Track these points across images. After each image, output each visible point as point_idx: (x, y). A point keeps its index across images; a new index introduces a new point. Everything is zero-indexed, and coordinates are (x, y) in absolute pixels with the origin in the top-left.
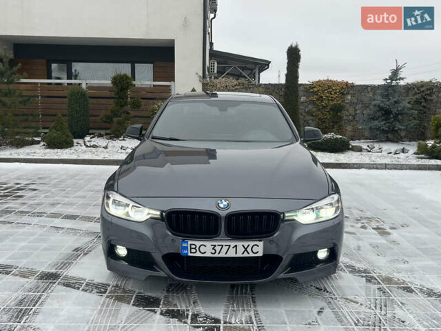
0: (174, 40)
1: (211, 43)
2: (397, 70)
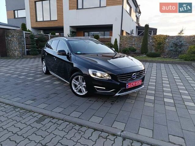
0: (112, 25)
1: (139, 24)
2: (182, 31)
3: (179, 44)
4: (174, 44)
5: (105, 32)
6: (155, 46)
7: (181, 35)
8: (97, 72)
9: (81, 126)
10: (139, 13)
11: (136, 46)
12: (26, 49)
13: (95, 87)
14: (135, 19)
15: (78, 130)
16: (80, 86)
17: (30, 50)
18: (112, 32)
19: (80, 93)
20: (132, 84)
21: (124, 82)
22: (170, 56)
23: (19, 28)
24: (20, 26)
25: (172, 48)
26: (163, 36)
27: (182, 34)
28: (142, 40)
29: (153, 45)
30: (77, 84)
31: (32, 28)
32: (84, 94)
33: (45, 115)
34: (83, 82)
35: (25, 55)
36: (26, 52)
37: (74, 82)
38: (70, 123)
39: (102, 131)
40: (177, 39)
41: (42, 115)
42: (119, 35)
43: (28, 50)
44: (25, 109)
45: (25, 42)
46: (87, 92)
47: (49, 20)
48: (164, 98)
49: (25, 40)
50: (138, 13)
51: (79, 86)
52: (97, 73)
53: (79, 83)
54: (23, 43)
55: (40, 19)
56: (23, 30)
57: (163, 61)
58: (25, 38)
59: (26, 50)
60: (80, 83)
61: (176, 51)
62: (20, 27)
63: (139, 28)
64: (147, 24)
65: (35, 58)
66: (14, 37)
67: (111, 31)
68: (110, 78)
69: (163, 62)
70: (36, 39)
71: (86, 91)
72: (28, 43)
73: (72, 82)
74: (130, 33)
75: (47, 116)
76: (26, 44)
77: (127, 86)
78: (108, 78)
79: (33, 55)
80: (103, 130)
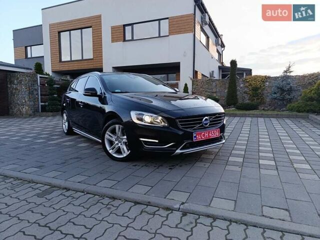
0: (180, 63)
1: (222, 63)
2: (289, 67)
3: (286, 89)
4: (278, 88)
5: (170, 75)
6: (249, 94)
7: (288, 74)
8: (143, 115)
9: (114, 198)
10: (222, 47)
11: (219, 94)
12: (41, 102)
13: (141, 139)
14: (216, 56)
15: (107, 205)
16: (119, 144)
17: (47, 104)
18: (180, 75)
19: (119, 155)
20: (204, 135)
21: (188, 130)
22: (273, 108)
23: (31, 69)
24: (33, 66)
25: (275, 95)
26: (260, 76)
27: (291, 72)
28: (227, 85)
29: (245, 93)
30: (114, 139)
31: (52, 72)
32: (125, 155)
33: (55, 187)
34: (124, 136)
35: (39, 112)
36: (40, 108)
37: (109, 137)
38: (95, 195)
39: (149, 204)
40: (283, 81)
41: (49, 187)
42: (191, 78)
43: (43, 104)
44: (21, 180)
45: (39, 90)
46: (130, 151)
47: (81, 59)
48: (259, 159)
49: (39, 87)
50: (220, 46)
51: (117, 142)
52: (143, 117)
53: (116, 137)
54: (35, 93)
55: (65, 57)
56: (37, 73)
57: (262, 114)
58: (39, 85)
59: (40, 104)
60: (118, 137)
61: (283, 100)
62: (33, 69)
63: (222, 68)
64: (234, 59)
65: (54, 116)
66: (23, 83)
67: (177, 74)
68: (166, 125)
69: (262, 116)
70: (58, 86)
71: (128, 150)
72: (44, 93)
73: (105, 137)
74: (208, 76)
75: (58, 187)
76: (41, 95)
77: (195, 137)
78: (163, 124)
79: (52, 112)
80: (149, 202)
